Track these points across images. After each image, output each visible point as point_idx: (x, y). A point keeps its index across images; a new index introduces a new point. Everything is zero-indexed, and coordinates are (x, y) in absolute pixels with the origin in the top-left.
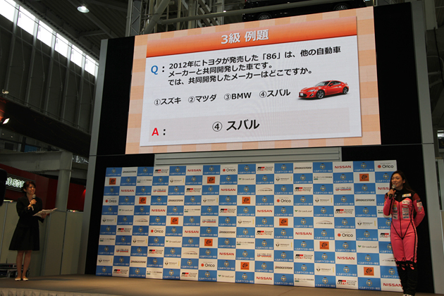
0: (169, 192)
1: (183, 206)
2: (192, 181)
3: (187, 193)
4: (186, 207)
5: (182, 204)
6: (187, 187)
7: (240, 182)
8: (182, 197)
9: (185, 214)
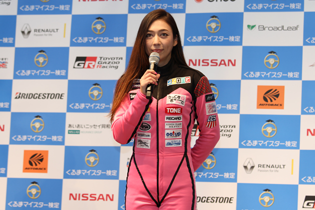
0: (17, 68)
1: (63, 116)
2: (91, 33)
3: (77, 73)
4: (72, 119)
5: (59, 106)
6: (75, 52)
7: (251, 38)
8: (61, 86)
9: (71, 140)
